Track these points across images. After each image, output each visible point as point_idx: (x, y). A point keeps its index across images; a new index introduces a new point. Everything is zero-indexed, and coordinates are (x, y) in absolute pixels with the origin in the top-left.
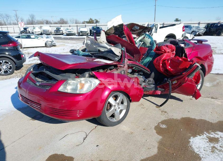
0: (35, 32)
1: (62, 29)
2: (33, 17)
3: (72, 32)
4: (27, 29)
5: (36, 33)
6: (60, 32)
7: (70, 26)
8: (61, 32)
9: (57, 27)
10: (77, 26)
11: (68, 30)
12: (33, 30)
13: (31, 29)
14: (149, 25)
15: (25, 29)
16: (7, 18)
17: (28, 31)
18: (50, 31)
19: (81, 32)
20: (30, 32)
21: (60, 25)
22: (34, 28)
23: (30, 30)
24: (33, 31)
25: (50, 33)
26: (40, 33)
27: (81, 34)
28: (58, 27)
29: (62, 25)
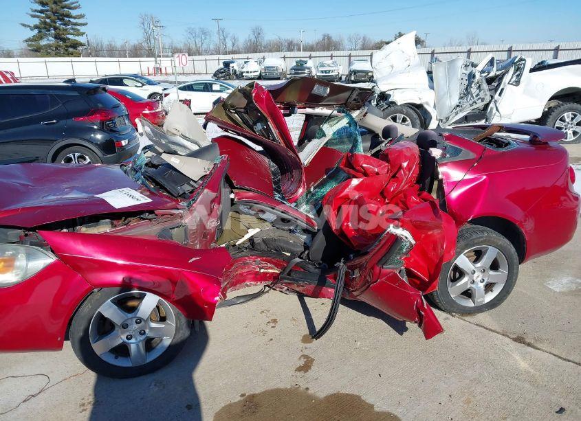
0: (248, 72)
1: (310, 64)
2: (259, 34)
3: (331, 74)
4: (231, 65)
5: (249, 75)
6: (305, 73)
7: (332, 57)
8: (306, 71)
9: (298, 59)
10: (350, 56)
11: (324, 66)
12: (243, 68)
13: (239, 65)
14: (495, 61)
15: (227, 65)
16: (203, 38)
17: (231, 68)
18: (280, 71)
19: (355, 72)
20: (235, 71)
21: (307, 54)
22: (246, 62)
23: (236, 68)
24: (243, 70)
25: (281, 74)
26: (258, 74)
27: (353, 79)
28: (302, 59)
29: (313, 54)
